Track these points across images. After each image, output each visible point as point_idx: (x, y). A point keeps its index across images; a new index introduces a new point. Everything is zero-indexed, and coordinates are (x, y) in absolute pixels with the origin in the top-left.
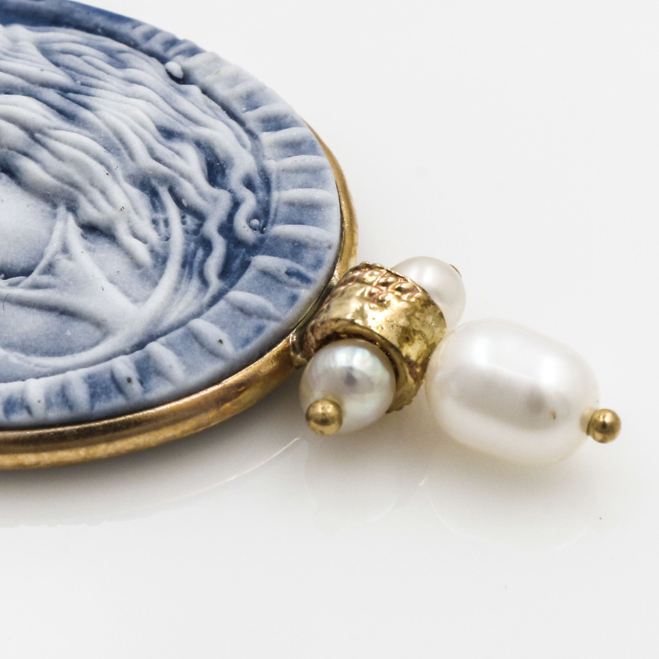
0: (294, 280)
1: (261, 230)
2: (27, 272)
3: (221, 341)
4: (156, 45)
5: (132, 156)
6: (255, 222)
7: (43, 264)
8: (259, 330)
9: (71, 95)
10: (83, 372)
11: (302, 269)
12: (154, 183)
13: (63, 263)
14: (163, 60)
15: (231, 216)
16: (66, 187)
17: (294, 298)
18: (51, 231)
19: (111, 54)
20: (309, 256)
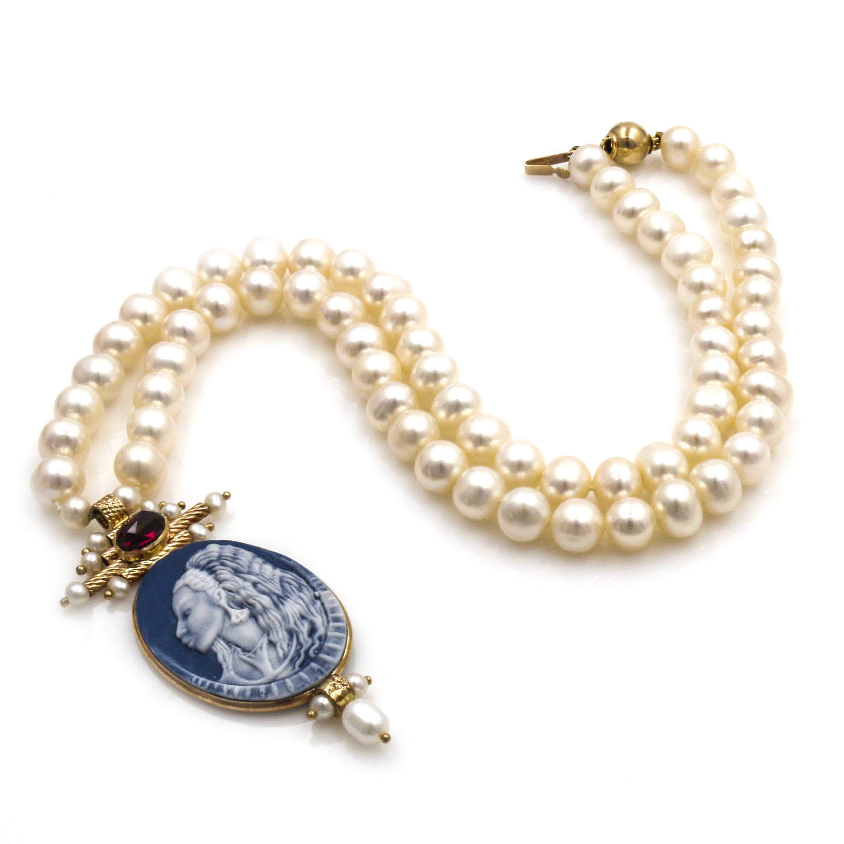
0: (319, 673)
1: (317, 654)
2: (249, 652)
3: (291, 687)
4: (315, 585)
5: (289, 623)
6: (316, 652)
7: (254, 650)
8: (303, 686)
9: (280, 599)
10: (252, 687)
11: (322, 669)
12: (293, 632)
13: (259, 652)
14: (315, 590)
15: (310, 648)
16: (268, 628)
17: (317, 678)
18: (260, 640)
19: (300, 585)
20: (326, 666)
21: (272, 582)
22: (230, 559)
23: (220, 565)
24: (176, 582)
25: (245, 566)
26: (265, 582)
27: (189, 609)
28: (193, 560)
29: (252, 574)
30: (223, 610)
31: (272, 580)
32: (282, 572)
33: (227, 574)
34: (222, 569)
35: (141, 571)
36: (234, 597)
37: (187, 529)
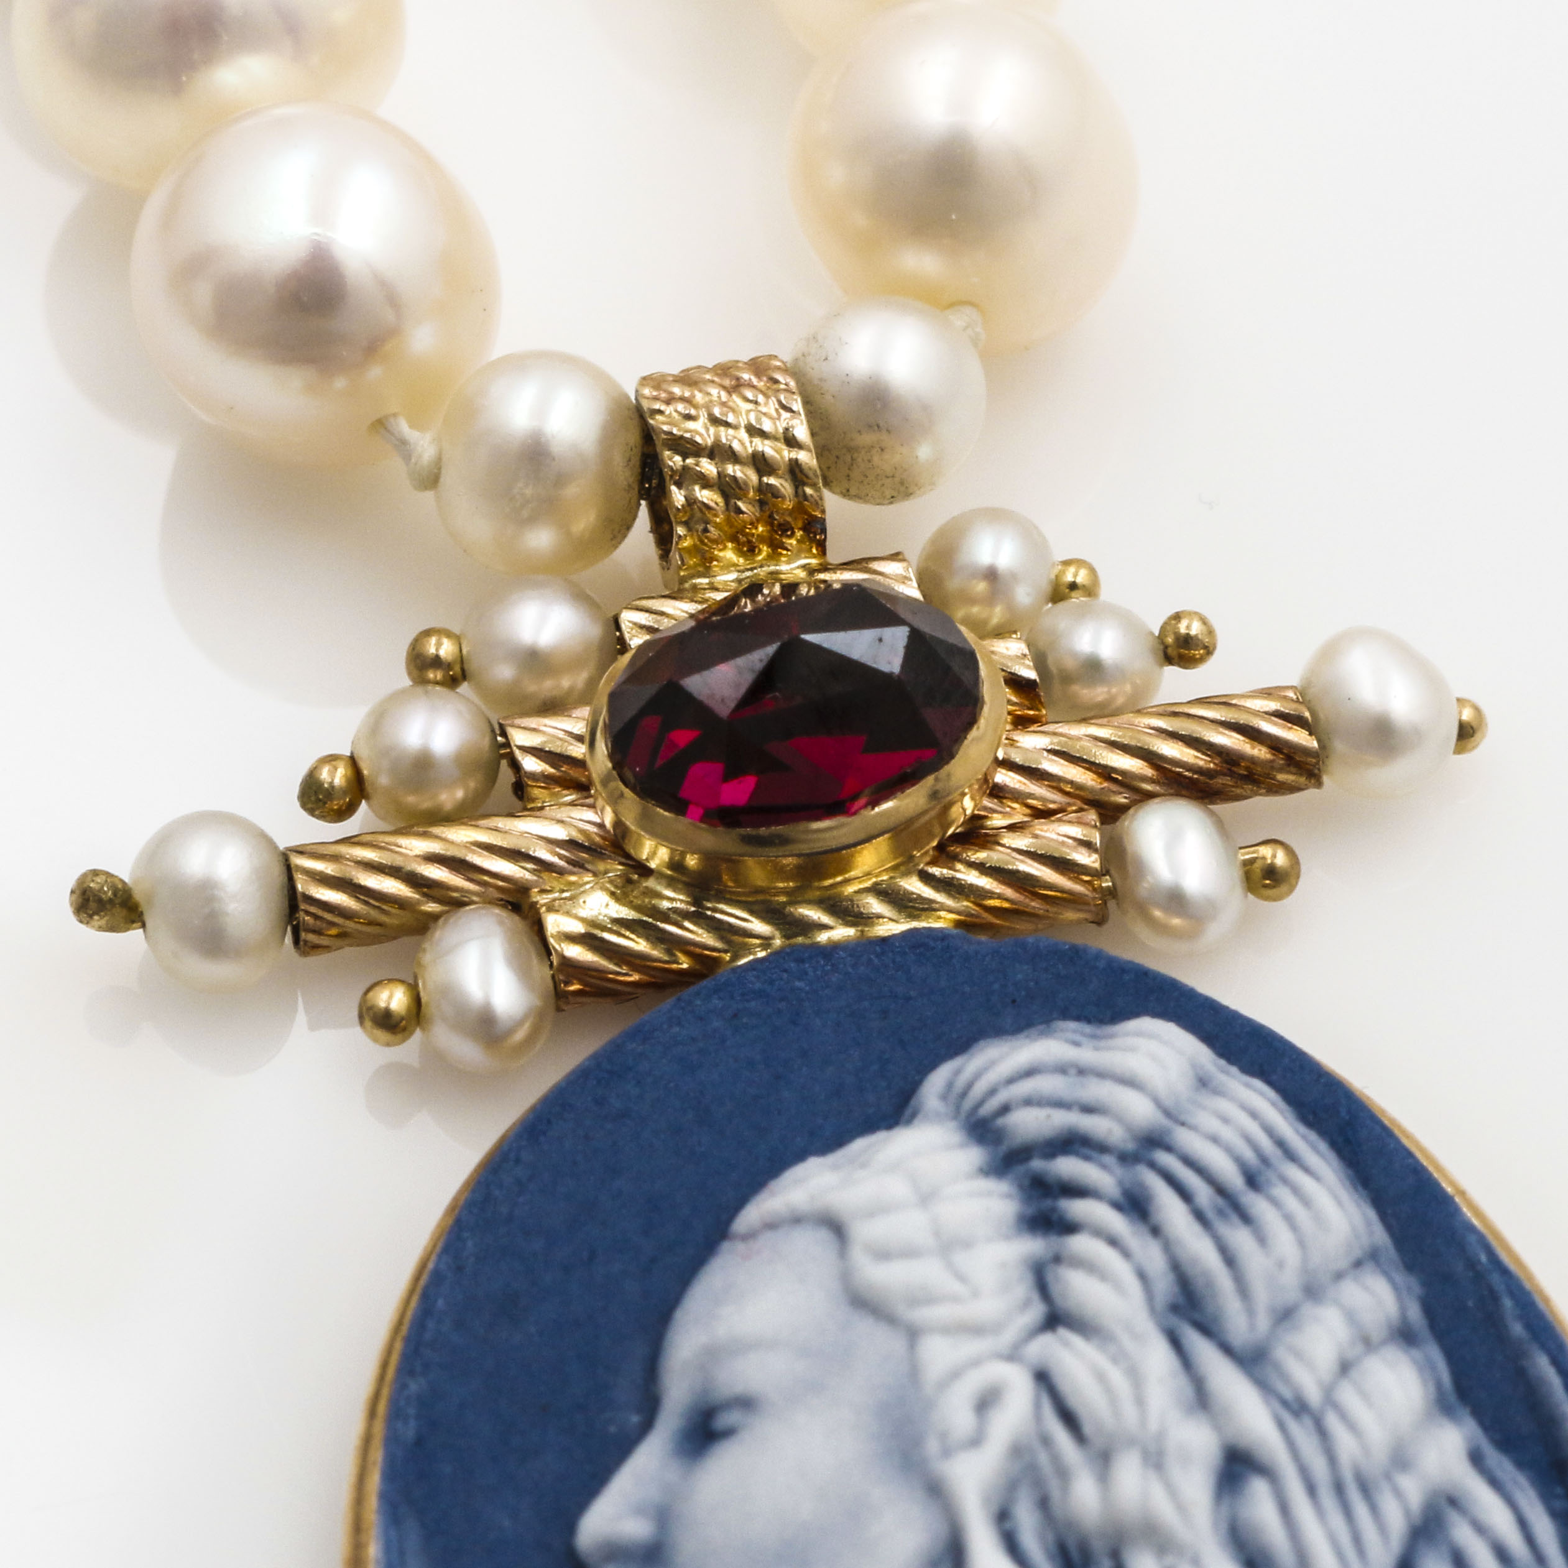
21: (1361, 1510)
22: (1203, 1193)
23: (1117, 1206)
24: (800, 1156)
25: (1262, 1296)
26: (1311, 1490)
27: (746, 1403)
28: (992, 1063)
29: (1263, 1386)
30: (941, 1529)
31: (1366, 1489)
32: (1476, 1458)
33: (1118, 1287)
34: (1113, 1242)
35: (669, 952)
36: (1063, 1474)
37: (1110, 814)
